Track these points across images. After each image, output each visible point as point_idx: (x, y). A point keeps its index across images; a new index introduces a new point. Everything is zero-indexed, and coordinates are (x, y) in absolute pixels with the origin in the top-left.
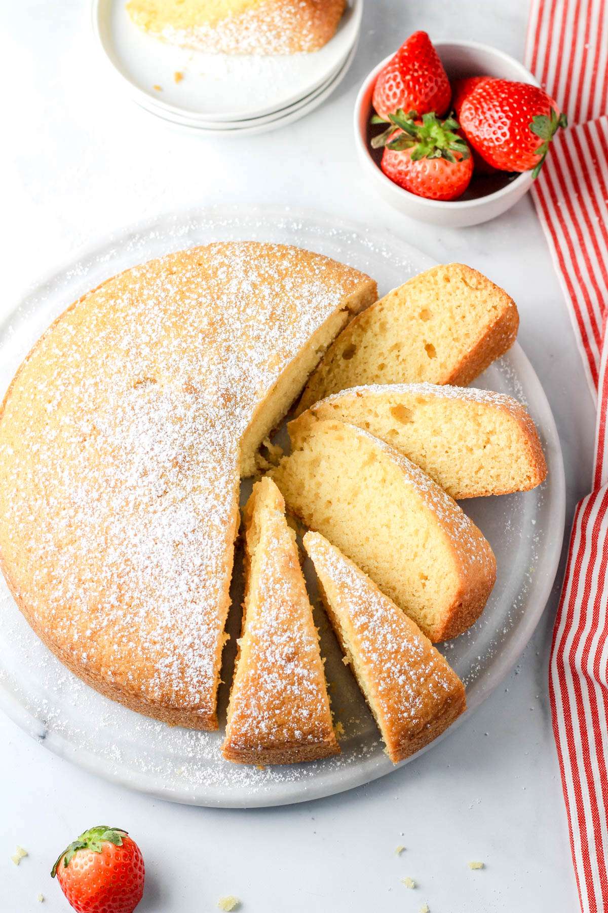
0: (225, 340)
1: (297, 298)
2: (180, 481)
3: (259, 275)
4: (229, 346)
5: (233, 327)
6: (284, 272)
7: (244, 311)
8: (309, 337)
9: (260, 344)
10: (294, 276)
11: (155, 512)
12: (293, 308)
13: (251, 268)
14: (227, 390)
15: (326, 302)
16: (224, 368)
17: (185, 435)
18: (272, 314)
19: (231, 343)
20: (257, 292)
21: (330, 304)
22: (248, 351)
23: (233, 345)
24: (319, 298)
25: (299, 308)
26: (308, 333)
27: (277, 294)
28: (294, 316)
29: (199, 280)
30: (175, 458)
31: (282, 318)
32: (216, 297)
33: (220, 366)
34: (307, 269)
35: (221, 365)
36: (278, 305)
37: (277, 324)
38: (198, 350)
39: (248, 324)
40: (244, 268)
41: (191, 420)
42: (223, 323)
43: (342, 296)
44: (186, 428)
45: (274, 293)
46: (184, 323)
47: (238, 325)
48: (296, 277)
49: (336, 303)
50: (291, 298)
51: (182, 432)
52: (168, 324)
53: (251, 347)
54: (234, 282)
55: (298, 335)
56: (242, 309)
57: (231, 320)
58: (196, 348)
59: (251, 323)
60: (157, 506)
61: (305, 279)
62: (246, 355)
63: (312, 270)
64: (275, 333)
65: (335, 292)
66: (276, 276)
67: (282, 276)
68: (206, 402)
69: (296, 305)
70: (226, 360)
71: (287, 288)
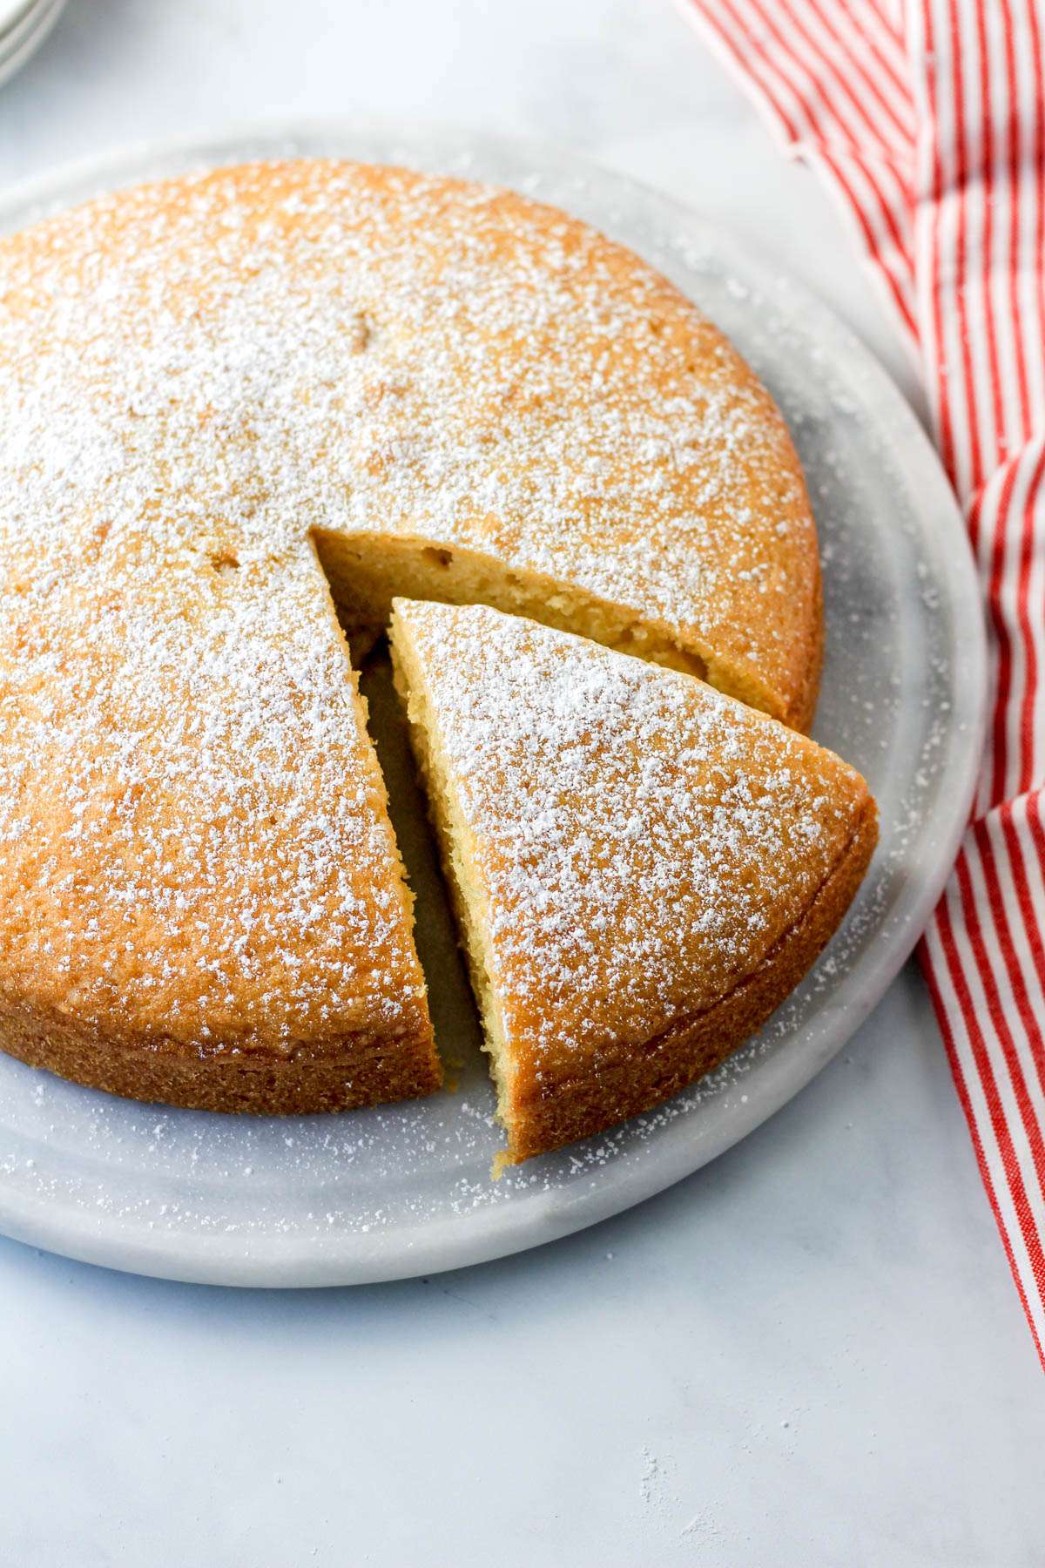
0: (507, 433)
1: (654, 541)
2: (174, 435)
3: (694, 469)
4: (496, 443)
5: (547, 442)
6: (717, 512)
7: (590, 453)
8: (562, 578)
9: (515, 494)
10: (716, 532)
11: (94, 411)
12: (626, 538)
13: (710, 453)
14: (391, 458)
15: (663, 596)
16: (444, 445)
17: (275, 417)
18: (598, 501)
19: (504, 443)
20: (649, 469)
21: (663, 605)
22: (493, 476)
23: (498, 448)
24: (672, 583)
25: (629, 548)
26: (573, 573)
27: (655, 506)
28: (608, 542)
29: (647, 369)
30: (216, 412)
31: (593, 521)
32: (611, 400)
33: (443, 436)
34: (741, 554)
35: (448, 437)
36: (626, 508)
37: (576, 514)
38: (470, 392)
39: (560, 463)
40: (702, 440)
41: (310, 420)
42: (548, 423)
43: (697, 626)
44: (291, 417)
45: (654, 498)
46: (529, 358)
47: (553, 449)
48: (712, 536)
49: (670, 617)
50: (653, 531)
51: (282, 412)
52: (519, 334)
53: (503, 479)
54: (661, 428)
55: (559, 556)
56: (594, 448)
57: (561, 435)
58: (475, 386)
59: (563, 469)
60: (107, 412)
61: (712, 552)
62: (484, 475)
63: (745, 565)
64: (552, 515)
65: (699, 612)
66: (702, 499)
67: (707, 510)
68: (356, 433)
69: (636, 541)
70: (461, 444)
71: (677, 522)
